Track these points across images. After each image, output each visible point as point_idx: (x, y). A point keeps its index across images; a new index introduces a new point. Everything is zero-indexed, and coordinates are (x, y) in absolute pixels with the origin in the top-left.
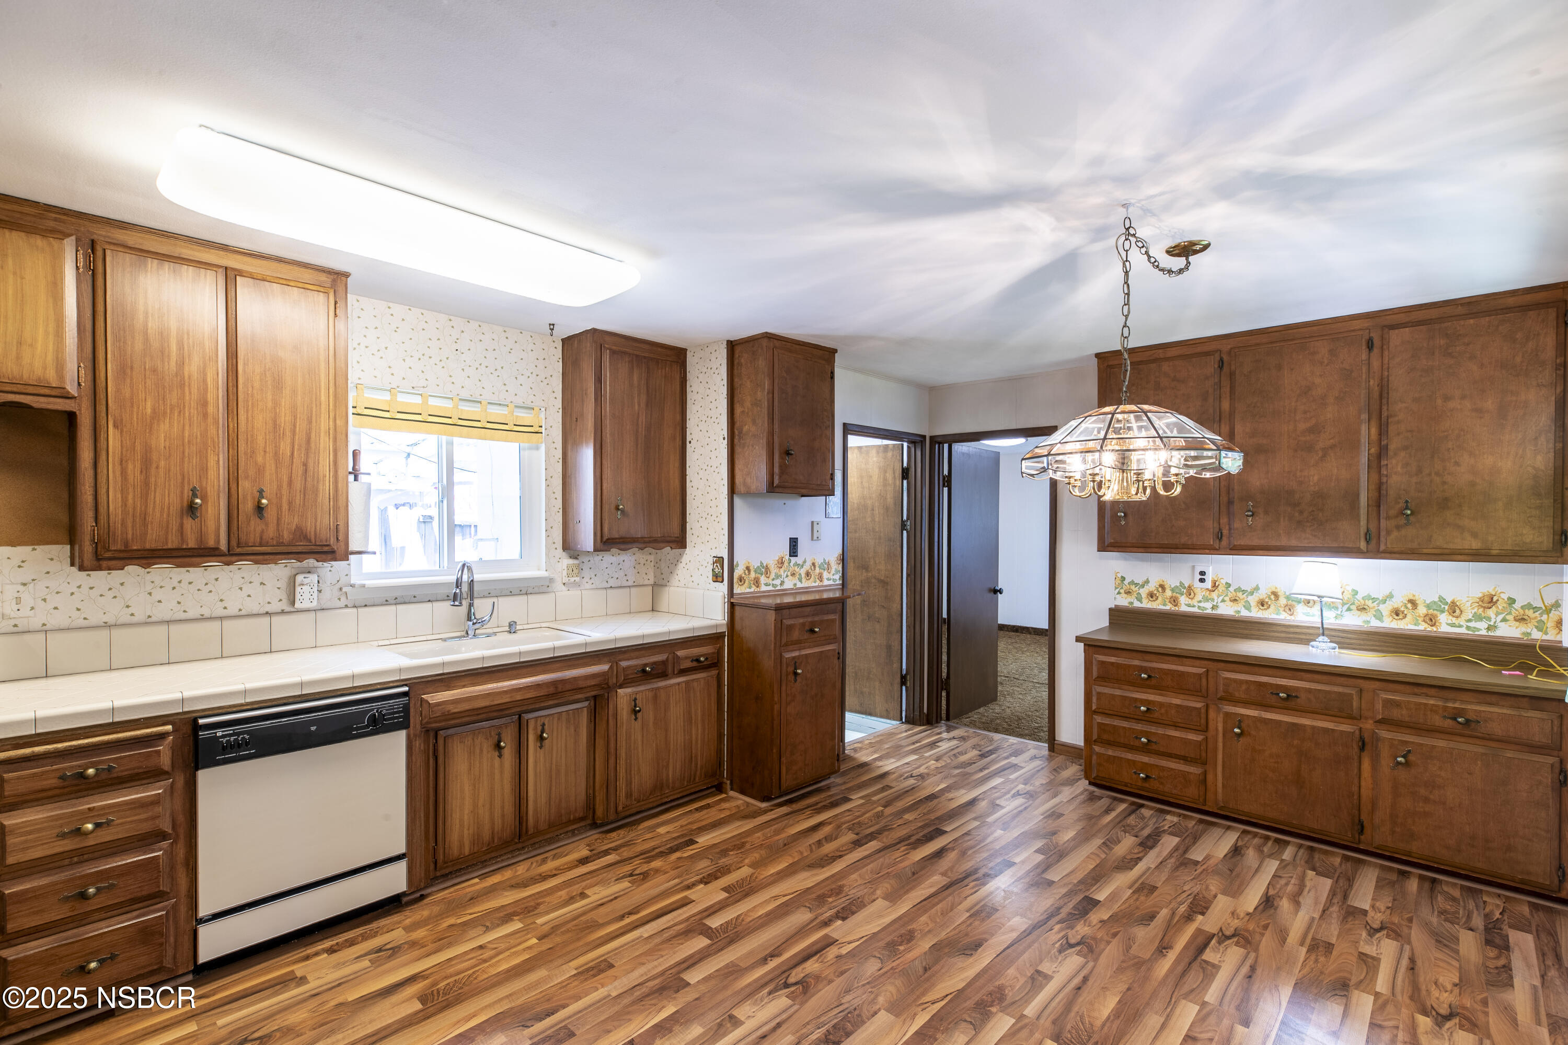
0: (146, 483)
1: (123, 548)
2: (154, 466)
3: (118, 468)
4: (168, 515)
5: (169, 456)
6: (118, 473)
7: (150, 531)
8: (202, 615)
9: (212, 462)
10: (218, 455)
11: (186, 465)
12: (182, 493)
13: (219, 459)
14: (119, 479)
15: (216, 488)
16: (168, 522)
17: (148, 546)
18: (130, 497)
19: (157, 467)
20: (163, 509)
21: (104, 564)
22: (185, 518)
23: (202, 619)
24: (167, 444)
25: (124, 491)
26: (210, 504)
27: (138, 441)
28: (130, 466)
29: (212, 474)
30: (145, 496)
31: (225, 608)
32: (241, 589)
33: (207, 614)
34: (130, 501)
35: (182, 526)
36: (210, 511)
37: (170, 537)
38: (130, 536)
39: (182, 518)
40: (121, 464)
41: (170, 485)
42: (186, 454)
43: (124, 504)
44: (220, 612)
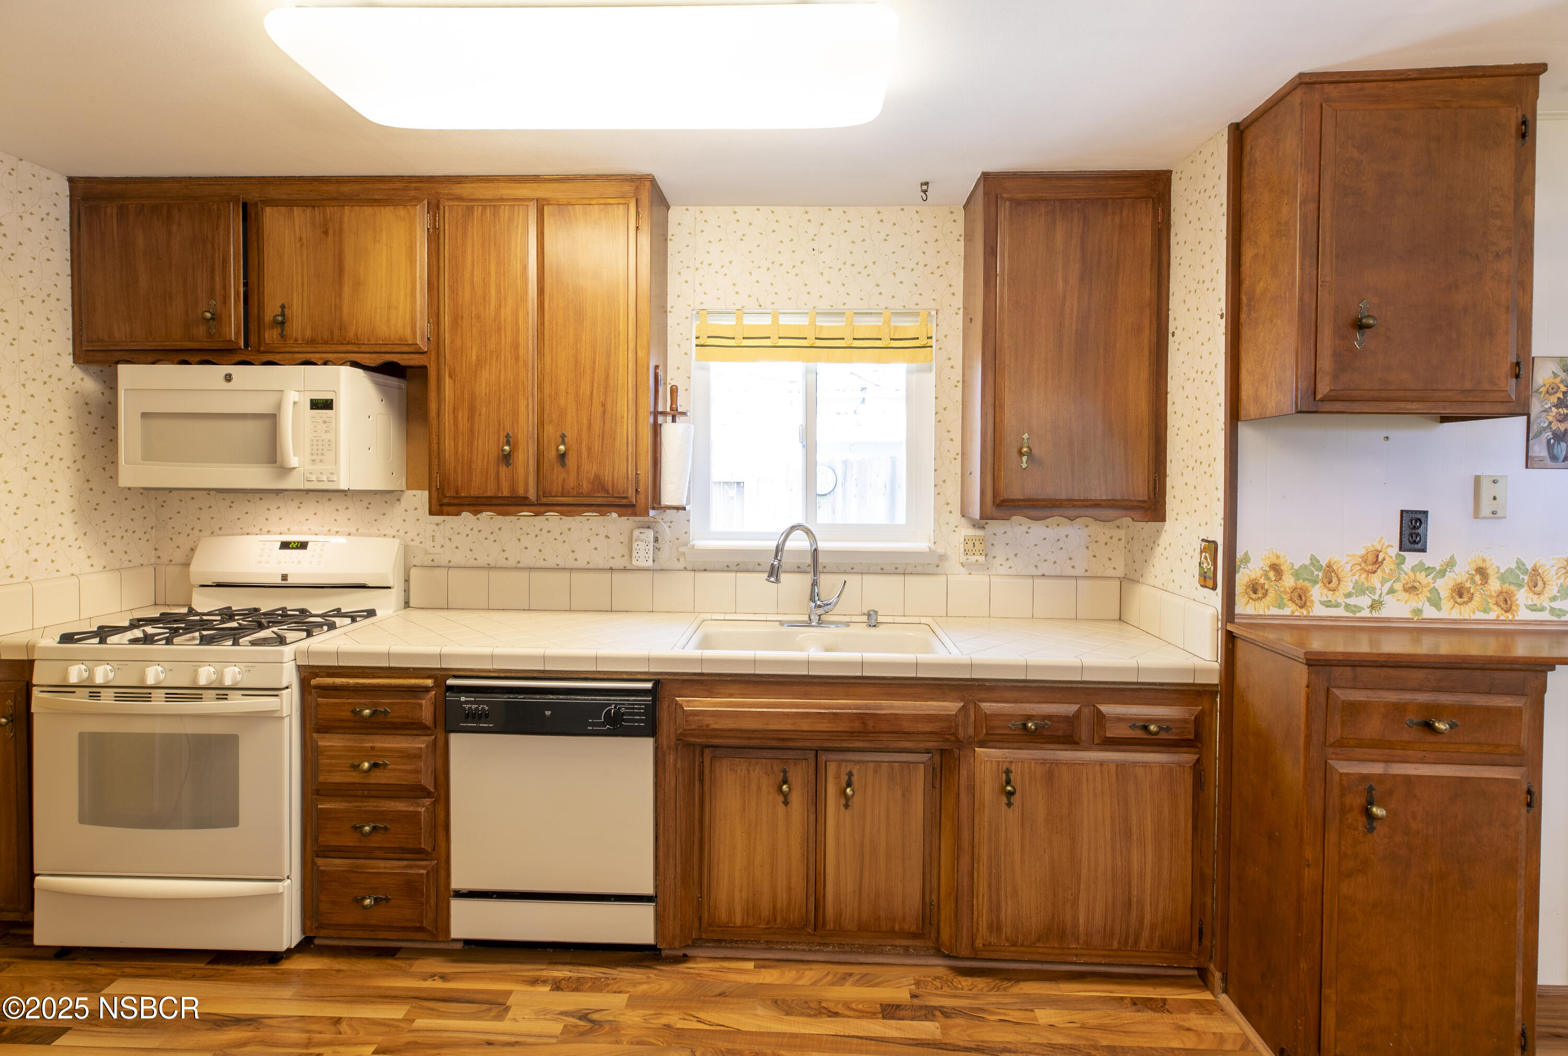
0: (472, 431)
1: (455, 495)
2: (477, 414)
3: (452, 416)
4: (488, 464)
5: (489, 403)
6: (452, 422)
7: (474, 479)
8: (558, 565)
9: (522, 408)
10: (528, 399)
11: (502, 411)
12: (499, 439)
13: (528, 403)
14: (452, 427)
15: (525, 433)
16: (487, 469)
17: (472, 494)
18: (460, 444)
19: (480, 415)
20: (484, 456)
21: (445, 509)
22: (501, 465)
23: (558, 569)
24: (488, 391)
25: (455, 439)
26: (520, 451)
27: (466, 390)
28: (460, 415)
29: (522, 419)
30: (470, 444)
31: (576, 560)
32: (589, 540)
33: (562, 565)
34: (460, 449)
35: (498, 473)
36: (520, 457)
37: (489, 485)
38: (460, 483)
39: (498, 466)
40: (454, 413)
41: (489, 433)
42: (502, 400)
43: (456, 453)
44: (571, 564)
